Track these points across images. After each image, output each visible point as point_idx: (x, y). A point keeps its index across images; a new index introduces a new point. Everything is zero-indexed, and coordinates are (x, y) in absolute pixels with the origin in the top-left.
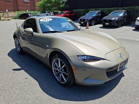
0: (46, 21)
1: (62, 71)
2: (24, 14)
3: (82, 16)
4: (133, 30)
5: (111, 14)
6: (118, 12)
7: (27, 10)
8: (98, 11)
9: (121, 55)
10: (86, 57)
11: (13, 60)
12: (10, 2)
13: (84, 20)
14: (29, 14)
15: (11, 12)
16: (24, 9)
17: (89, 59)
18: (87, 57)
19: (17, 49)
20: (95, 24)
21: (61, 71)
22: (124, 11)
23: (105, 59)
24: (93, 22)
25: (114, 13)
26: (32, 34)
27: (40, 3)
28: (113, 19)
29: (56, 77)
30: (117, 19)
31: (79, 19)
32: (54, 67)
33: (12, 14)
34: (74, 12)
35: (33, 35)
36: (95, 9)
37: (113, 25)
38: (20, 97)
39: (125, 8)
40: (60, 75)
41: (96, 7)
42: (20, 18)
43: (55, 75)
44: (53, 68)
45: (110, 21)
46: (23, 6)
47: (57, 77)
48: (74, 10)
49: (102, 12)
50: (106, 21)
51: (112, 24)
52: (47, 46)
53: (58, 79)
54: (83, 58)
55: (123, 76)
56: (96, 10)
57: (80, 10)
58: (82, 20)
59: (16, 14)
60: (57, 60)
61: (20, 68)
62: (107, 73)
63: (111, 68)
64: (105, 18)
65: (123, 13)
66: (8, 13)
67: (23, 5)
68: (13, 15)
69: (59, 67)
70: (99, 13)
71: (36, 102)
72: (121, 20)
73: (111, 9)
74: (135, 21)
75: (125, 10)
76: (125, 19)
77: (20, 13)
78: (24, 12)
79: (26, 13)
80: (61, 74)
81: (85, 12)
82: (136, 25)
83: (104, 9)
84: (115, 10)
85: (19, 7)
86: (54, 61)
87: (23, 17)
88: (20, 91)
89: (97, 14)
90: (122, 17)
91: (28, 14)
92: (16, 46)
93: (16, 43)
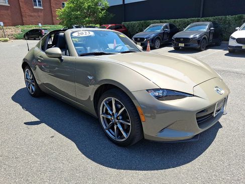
0: (84, 35)
1: (119, 119)
2: (33, 30)
3: (137, 33)
4: (225, 55)
5: (188, 29)
6: (199, 25)
7: (40, 24)
8: (164, 24)
9: (217, 88)
10: (161, 92)
11: (23, 108)
12: (8, 10)
13: (142, 39)
14: (43, 31)
15: (10, 27)
16: (33, 21)
17: (166, 96)
18: (163, 93)
19: (29, 88)
20: (161, 46)
21: (117, 119)
22: (208, 23)
23: (193, 95)
24: (158, 43)
25: (192, 27)
26: (60, 58)
27: (63, 10)
28: (192, 36)
29: (107, 131)
30: (197, 36)
31: (134, 37)
32: (103, 113)
33: (11, 30)
34: (124, 26)
35: (62, 60)
36: (159, 21)
37: (191, 46)
38: (45, 168)
39: (211, 18)
40: (115, 128)
41: (160, 18)
42: (26, 37)
43: (105, 127)
44: (101, 116)
45: (186, 40)
46: (31, 16)
47: (109, 131)
48: (123, 23)
49: (171, 26)
50: (179, 40)
51: (189, 45)
52: (89, 77)
53: (111, 135)
54: (157, 94)
55: (221, 126)
56: (161, 22)
57: (134, 22)
58: (139, 39)
59: (20, 30)
60: (108, 100)
61: (37, 120)
62: (197, 118)
63: (203, 111)
64: (177, 35)
65: (207, 27)
66: (5, 28)
67: (32, 14)
68: (14, 33)
69: (113, 114)
70: (166, 27)
71: (77, 175)
72: (204, 38)
73: (186, 20)
74: (228, 40)
75: (210, 21)
76: (211, 37)
77: (25, 28)
78: (34, 27)
79: (38, 28)
80: (117, 124)
81: (143, 26)
82: (230, 46)
83: (175, 21)
84: (193, 21)
85: (24, 19)
86: (103, 102)
87: (32, 36)
88: (45, 158)
89: (163, 29)
90: (205, 33)
91: (41, 30)
92: (27, 82)
93: (26, 78)
